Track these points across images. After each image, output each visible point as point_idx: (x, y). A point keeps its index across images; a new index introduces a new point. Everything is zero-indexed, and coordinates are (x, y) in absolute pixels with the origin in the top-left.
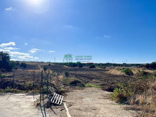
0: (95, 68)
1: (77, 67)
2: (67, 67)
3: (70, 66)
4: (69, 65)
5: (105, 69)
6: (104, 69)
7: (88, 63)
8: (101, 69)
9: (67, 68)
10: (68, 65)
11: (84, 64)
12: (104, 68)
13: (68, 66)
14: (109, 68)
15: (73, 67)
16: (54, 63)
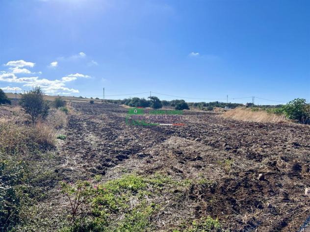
0: (189, 111)
1: (149, 108)
2: (128, 107)
3: (134, 106)
4: (134, 103)
5: (212, 112)
6: (208, 112)
7: (173, 101)
8: (202, 111)
9: (127, 109)
10: (131, 103)
11: (166, 103)
12: (209, 110)
13: (131, 105)
14: (220, 110)
15: (141, 107)
16: (102, 101)
